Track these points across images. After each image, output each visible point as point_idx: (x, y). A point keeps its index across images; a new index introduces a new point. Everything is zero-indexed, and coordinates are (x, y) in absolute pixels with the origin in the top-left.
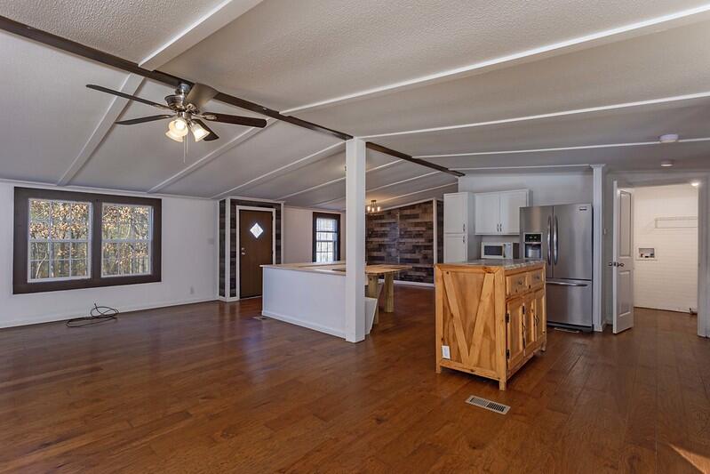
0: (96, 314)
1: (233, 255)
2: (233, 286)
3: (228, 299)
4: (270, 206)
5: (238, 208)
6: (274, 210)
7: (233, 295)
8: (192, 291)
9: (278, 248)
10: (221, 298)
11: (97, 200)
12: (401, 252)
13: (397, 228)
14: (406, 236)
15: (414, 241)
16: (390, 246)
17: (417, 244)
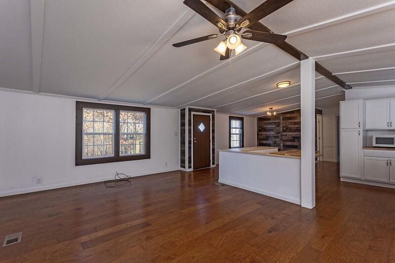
0: (117, 178)
1: (190, 143)
2: (190, 162)
3: (187, 170)
4: (209, 112)
5: (193, 113)
6: (211, 115)
7: (190, 167)
8: (166, 165)
9: (213, 138)
10: (183, 169)
11: (117, 109)
12: (283, 141)
13: (281, 126)
14: (287, 131)
15: (294, 134)
16: (275, 137)
17: (296, 136)
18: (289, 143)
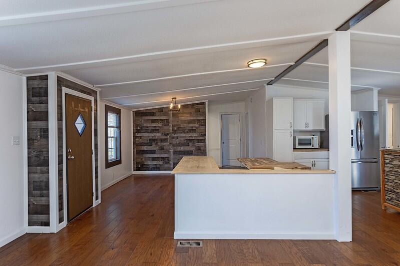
1: (60, 160)
4: (89, 93)
5: (65, 90)
6: (92, 99)
7: (61, 220)
9: (96, 147)
12: (174, 146)
13: (170, 124)
14: (179, 132)
15: (188, 135)
16: (162, 140)
17: (191, 138)
18: (182, 149)
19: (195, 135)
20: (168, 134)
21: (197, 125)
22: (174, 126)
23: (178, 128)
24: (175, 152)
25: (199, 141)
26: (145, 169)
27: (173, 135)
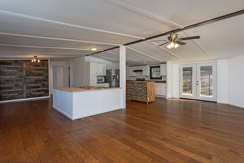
13: (24, 71)
14: (30, 75)
15: (37, 78)
16: (17, 81)
17: (39, 79)
18: (32, 85)
19: (41, 77)
20: (22, 77)
21: (43, 72)
22: (26, 72)
23: (30, 73)
24: (27, 88)
25: (44, 81)
26: (3, 99)
27: (26, 77)
